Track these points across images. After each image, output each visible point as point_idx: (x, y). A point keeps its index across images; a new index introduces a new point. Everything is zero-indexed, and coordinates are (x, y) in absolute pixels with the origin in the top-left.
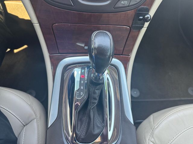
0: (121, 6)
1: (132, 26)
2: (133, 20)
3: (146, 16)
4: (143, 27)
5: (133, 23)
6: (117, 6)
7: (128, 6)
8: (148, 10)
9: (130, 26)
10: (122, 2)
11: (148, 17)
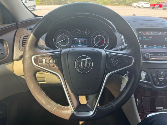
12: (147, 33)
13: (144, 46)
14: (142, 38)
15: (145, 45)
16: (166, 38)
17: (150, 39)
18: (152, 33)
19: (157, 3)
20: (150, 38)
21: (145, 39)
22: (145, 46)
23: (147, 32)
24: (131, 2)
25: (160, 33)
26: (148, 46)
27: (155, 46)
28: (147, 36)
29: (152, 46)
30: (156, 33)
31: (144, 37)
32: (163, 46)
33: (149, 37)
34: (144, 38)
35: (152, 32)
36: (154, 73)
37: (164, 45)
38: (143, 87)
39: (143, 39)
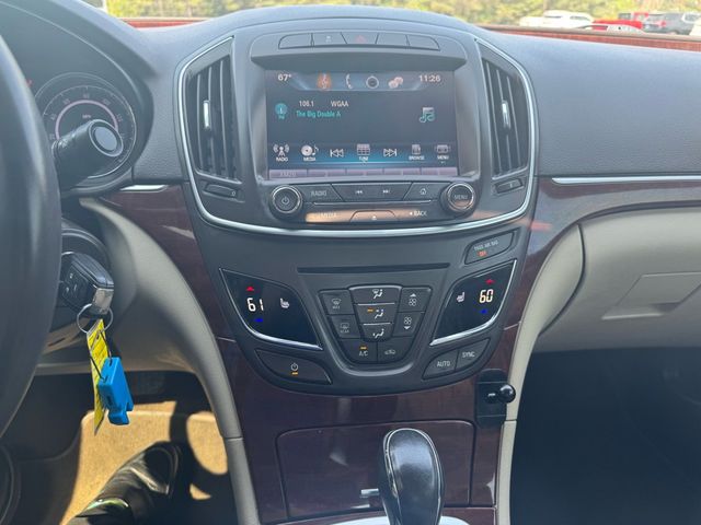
0: (436, 372)
1: (476, 419)
2: (476, 403)
3: (502, 389)
4: (504, 419)
5: (475, 411)
6: (428, 373)
7: (455, 371)
8: (504, 377)
9: (473, 420)
10: (439, 364)
11: (507, 391)
12: (324, 82)
13: (304, 153)
14: (293, 107)
15: (310, 148)
16: (424, 109)
17: (339, 114)
18: (349, 83)
19: (621, 15)
20: (335, 109)
21: (310, 114)
22: (307, 150)
23: (325, 76)
24: (518, 13)
25: (395, 83)
26: (322, 152)
27: (363, 153)
28: (322, 100)
29: (346, 150)
30: (372, 83)
31: (306, 104)
32: (405, 150)
33: (334, 104)
34: (305, 109)
35: (348, 77)
36: (336, 295)
37: (416, 147)
38: (282, 376)
39: (301, 114)
